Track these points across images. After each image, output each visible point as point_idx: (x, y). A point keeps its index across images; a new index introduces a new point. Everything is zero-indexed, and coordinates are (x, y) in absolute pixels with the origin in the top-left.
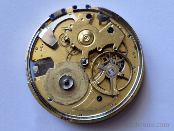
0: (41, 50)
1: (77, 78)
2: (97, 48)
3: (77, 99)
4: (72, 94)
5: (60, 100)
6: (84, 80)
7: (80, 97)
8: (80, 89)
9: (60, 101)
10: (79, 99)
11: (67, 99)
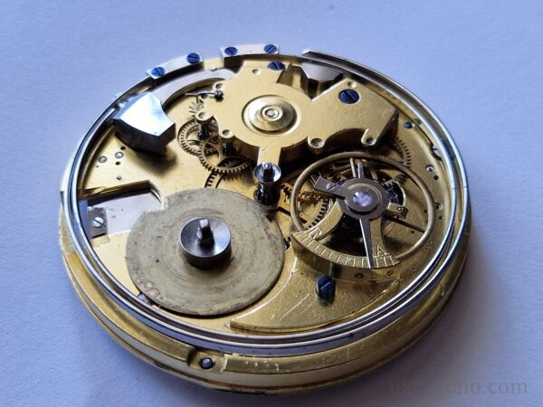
0: (118, 163)
1: (243, 233)
2: (309, 142)
3: (245, 295)
4: (227, 282)
5: (183, 298)
6: (267, 241)
7: (256, 289)
8: (256, 266)
9: (184, 301)
10: (253, 296)
11: (210, 296)
